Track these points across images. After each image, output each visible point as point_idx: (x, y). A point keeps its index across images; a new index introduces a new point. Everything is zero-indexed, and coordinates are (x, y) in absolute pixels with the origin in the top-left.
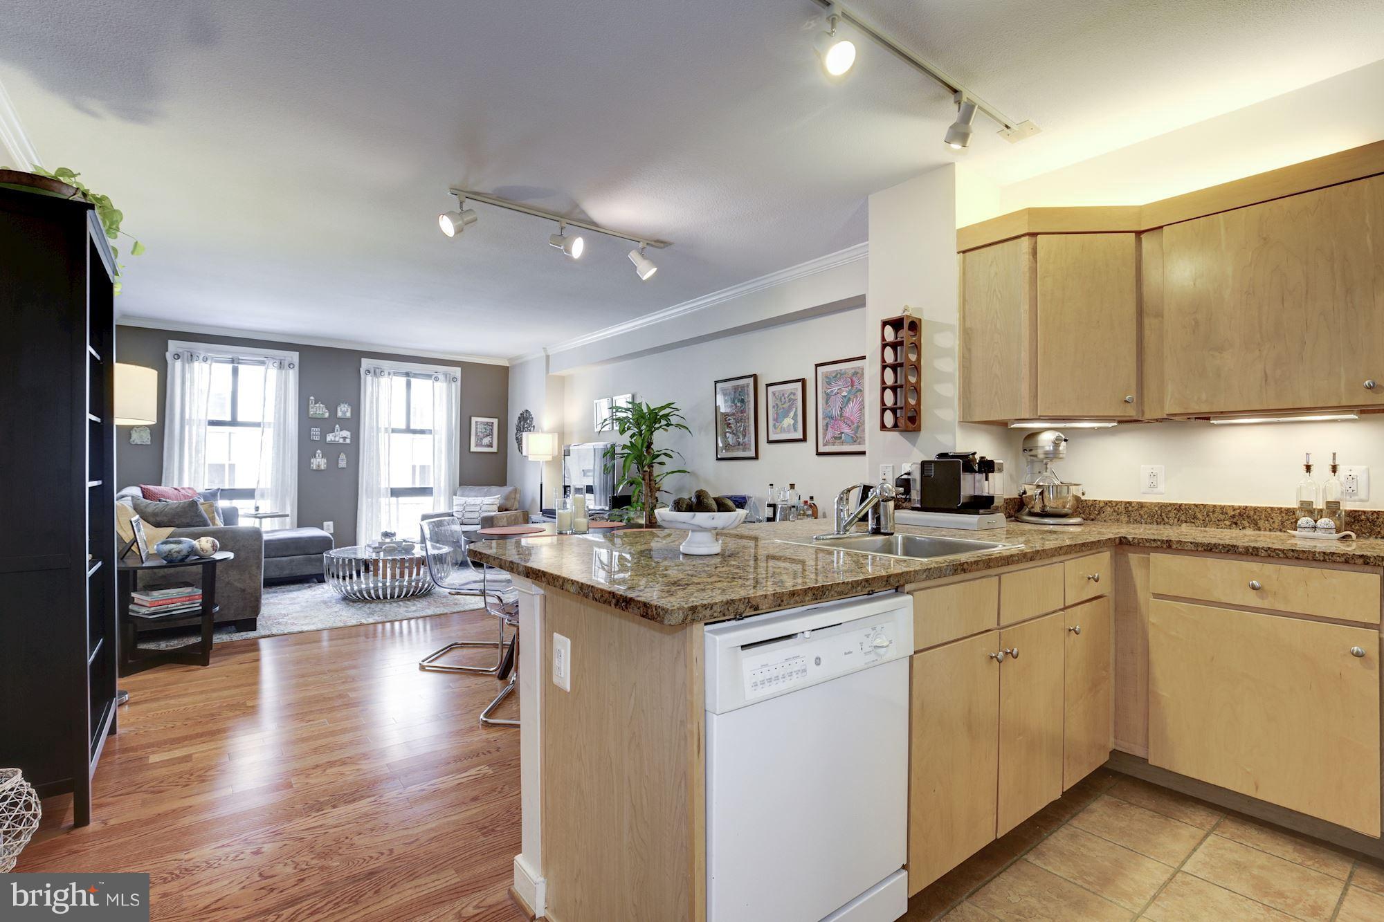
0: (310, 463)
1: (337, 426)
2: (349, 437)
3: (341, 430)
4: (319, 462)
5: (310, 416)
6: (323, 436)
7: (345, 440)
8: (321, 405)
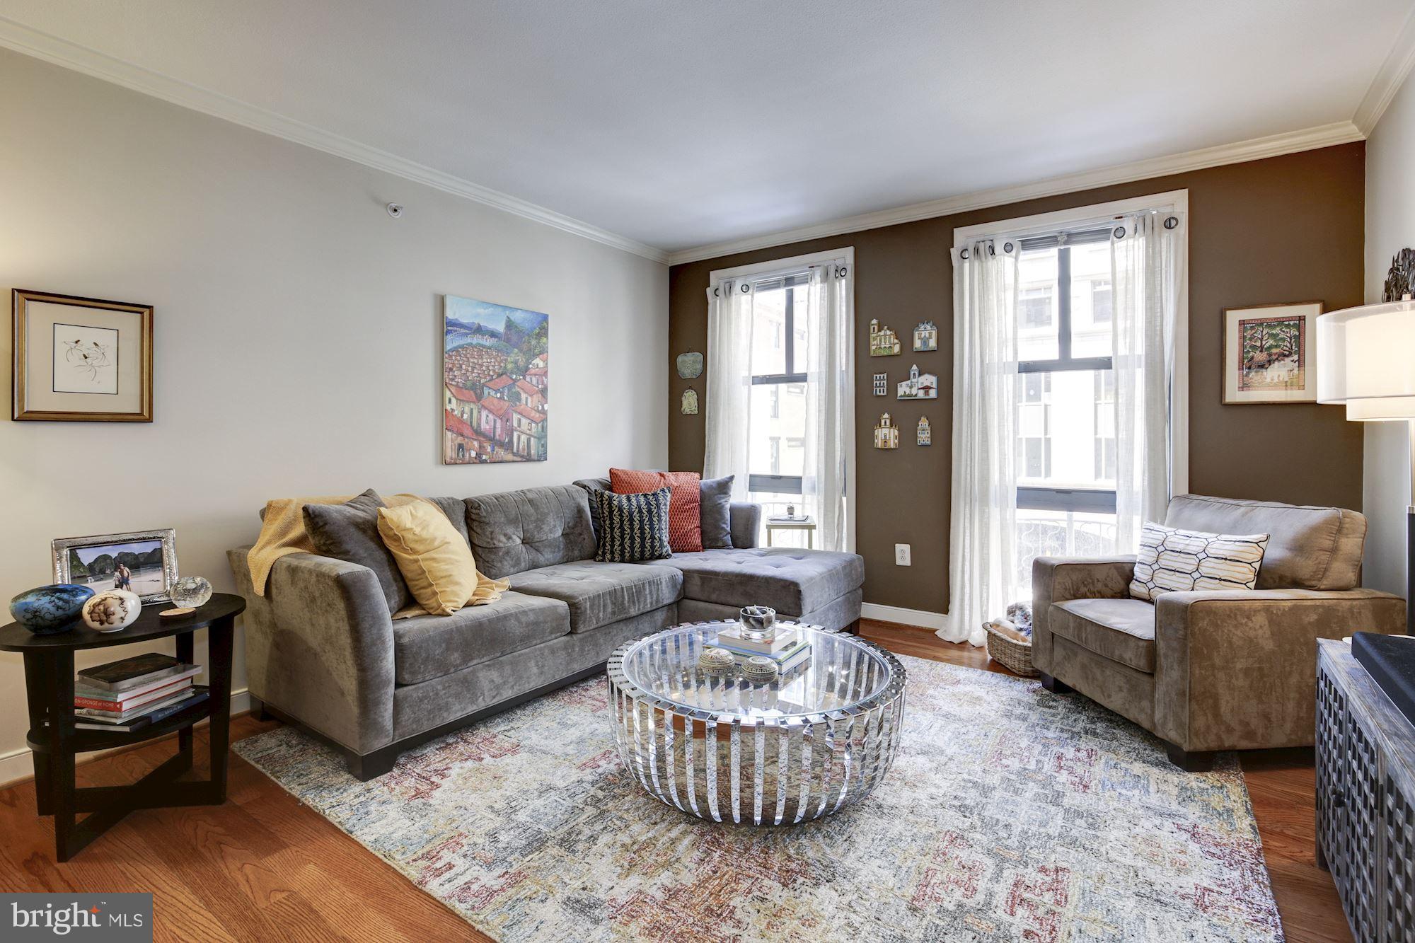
0: (873, 437)
1: (915, 367)
2: (935, 385)
3: (920, 375)
4: (886, 435)
5: (872, 353)
6: (892, 389)
7: (927, 393)
8: (888, 332)
